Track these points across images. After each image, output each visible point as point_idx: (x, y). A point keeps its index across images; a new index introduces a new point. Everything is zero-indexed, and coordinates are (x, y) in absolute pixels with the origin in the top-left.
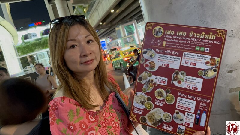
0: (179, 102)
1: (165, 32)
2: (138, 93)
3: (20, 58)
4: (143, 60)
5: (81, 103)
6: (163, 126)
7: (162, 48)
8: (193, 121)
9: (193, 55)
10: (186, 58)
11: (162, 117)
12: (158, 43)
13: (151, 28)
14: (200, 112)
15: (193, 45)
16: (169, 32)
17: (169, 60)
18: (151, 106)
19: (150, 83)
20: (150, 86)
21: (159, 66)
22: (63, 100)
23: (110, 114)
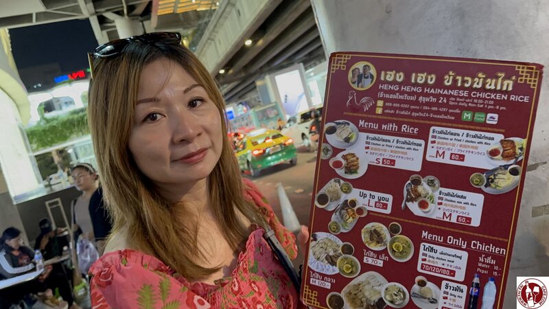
0: (423, 254)
1: (379, 75)
2: (316, 233)
3: (36, 156)
4: (328, 150)
5: (172, 264)
7: (374, 116)
8: (462, 302)
9: (455, 134)
10: (439, 143)
11: (383, 296)
12: (363, 104)
13: (343, 67)
15: (454, 107)
16: (390, 76)
17: (394, 149)
18: (352, 266)
19: (347, 210)
20: (348, 217)
21: (369, 165)
22: (124, 261)
23: (250, 285)
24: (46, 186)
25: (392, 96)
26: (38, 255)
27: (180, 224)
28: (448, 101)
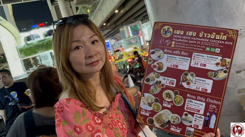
0: (188, 103)
1: (173, 31)
2: (144, 94)
3: (23, 60)
4: (151, 61)
5: (87, 104)
6: (171, 128)
7: (171, 48)
8: (202, 123)
9: (203, 56)
10: (196, 59)
11: (170, 119)
12: (167, 43)
13: (159, 28)
14: (210, 114)
15: (203, 45)
16: (178, 32)
17: (178, 61)
18: (158, 107)
19: (157, 85)
20: (158, 87)
21: (167, 67)
22: (68, 102)
23: (116, 115)
24: (28, 73)
25: (178, 40)
28: (201, 43)
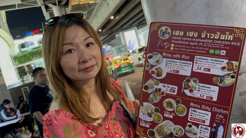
0: (191, 113)
1: (172, 32)
2: (144, 103)
3: (17, 68)
4: (149, 66)
7: (170, 51)
8: (208, 135)
9: (206, 60)
10: (199, 63)
11: (172, 131)
12: (165, 45)
13: (156, 29)
15: (206, 47)
16: (177, 33)
17: (179, 66)
18: (159, 118)
19: (157, 93)
20: (157, 96)
21: (167, 73)
22: (58, 114)
23: (114, 125)
24: (22, 81)
25: (178, 42)
26: (18, 112)
27: (82, 98)
